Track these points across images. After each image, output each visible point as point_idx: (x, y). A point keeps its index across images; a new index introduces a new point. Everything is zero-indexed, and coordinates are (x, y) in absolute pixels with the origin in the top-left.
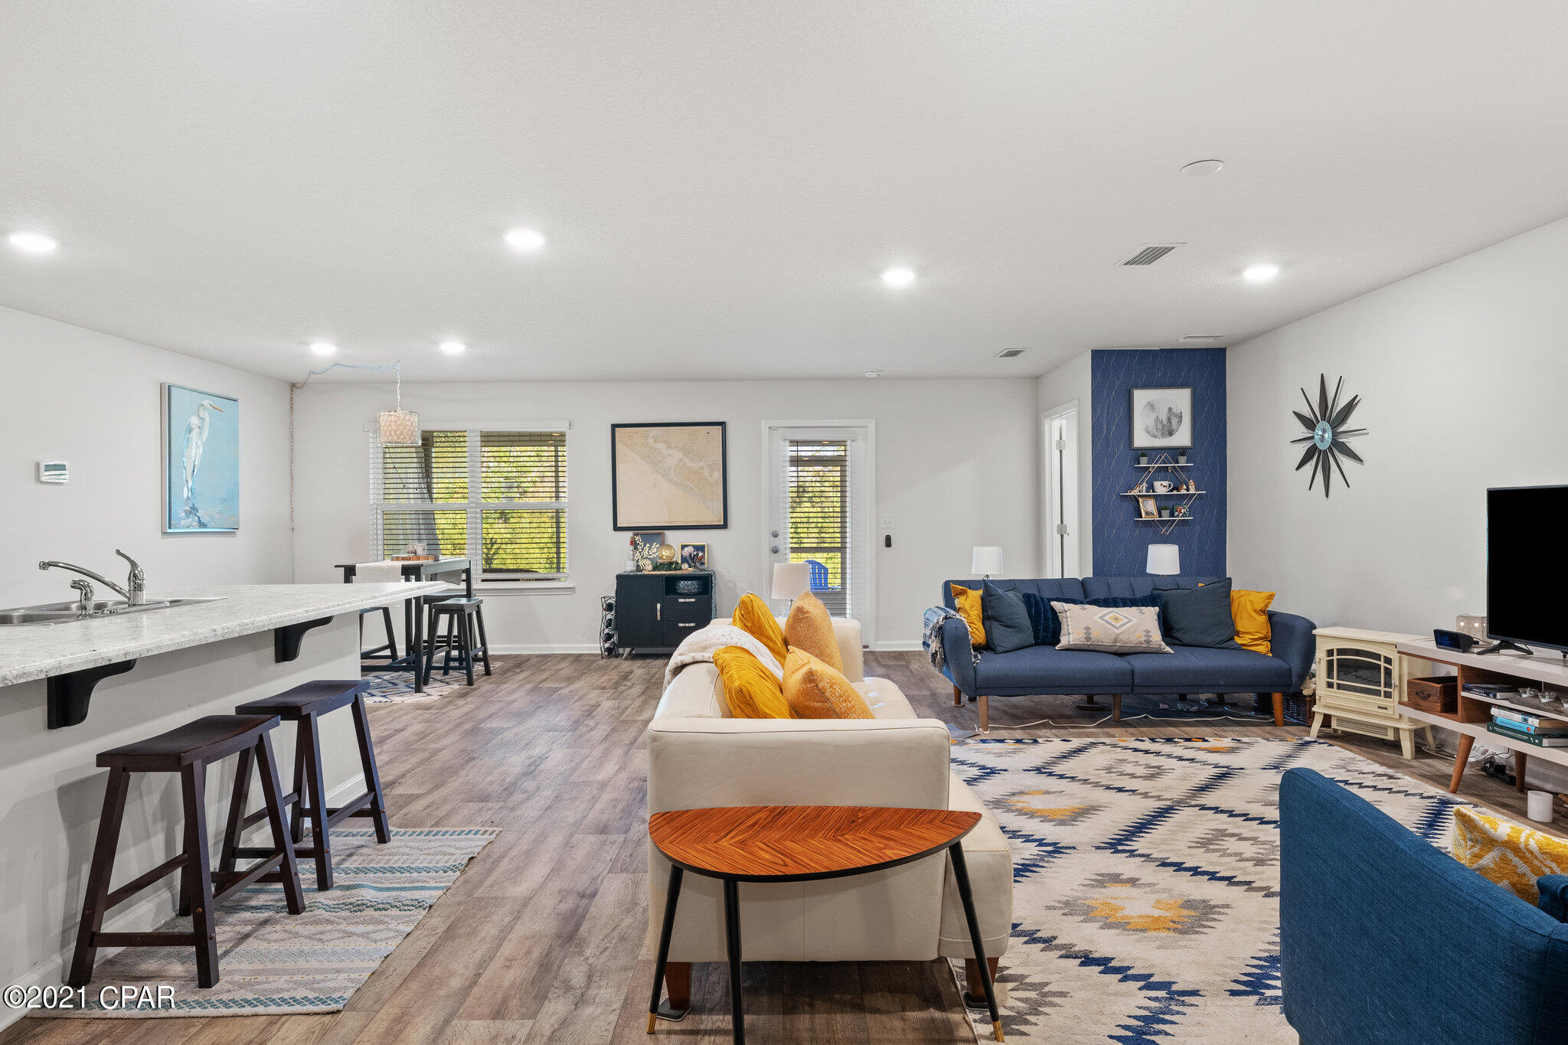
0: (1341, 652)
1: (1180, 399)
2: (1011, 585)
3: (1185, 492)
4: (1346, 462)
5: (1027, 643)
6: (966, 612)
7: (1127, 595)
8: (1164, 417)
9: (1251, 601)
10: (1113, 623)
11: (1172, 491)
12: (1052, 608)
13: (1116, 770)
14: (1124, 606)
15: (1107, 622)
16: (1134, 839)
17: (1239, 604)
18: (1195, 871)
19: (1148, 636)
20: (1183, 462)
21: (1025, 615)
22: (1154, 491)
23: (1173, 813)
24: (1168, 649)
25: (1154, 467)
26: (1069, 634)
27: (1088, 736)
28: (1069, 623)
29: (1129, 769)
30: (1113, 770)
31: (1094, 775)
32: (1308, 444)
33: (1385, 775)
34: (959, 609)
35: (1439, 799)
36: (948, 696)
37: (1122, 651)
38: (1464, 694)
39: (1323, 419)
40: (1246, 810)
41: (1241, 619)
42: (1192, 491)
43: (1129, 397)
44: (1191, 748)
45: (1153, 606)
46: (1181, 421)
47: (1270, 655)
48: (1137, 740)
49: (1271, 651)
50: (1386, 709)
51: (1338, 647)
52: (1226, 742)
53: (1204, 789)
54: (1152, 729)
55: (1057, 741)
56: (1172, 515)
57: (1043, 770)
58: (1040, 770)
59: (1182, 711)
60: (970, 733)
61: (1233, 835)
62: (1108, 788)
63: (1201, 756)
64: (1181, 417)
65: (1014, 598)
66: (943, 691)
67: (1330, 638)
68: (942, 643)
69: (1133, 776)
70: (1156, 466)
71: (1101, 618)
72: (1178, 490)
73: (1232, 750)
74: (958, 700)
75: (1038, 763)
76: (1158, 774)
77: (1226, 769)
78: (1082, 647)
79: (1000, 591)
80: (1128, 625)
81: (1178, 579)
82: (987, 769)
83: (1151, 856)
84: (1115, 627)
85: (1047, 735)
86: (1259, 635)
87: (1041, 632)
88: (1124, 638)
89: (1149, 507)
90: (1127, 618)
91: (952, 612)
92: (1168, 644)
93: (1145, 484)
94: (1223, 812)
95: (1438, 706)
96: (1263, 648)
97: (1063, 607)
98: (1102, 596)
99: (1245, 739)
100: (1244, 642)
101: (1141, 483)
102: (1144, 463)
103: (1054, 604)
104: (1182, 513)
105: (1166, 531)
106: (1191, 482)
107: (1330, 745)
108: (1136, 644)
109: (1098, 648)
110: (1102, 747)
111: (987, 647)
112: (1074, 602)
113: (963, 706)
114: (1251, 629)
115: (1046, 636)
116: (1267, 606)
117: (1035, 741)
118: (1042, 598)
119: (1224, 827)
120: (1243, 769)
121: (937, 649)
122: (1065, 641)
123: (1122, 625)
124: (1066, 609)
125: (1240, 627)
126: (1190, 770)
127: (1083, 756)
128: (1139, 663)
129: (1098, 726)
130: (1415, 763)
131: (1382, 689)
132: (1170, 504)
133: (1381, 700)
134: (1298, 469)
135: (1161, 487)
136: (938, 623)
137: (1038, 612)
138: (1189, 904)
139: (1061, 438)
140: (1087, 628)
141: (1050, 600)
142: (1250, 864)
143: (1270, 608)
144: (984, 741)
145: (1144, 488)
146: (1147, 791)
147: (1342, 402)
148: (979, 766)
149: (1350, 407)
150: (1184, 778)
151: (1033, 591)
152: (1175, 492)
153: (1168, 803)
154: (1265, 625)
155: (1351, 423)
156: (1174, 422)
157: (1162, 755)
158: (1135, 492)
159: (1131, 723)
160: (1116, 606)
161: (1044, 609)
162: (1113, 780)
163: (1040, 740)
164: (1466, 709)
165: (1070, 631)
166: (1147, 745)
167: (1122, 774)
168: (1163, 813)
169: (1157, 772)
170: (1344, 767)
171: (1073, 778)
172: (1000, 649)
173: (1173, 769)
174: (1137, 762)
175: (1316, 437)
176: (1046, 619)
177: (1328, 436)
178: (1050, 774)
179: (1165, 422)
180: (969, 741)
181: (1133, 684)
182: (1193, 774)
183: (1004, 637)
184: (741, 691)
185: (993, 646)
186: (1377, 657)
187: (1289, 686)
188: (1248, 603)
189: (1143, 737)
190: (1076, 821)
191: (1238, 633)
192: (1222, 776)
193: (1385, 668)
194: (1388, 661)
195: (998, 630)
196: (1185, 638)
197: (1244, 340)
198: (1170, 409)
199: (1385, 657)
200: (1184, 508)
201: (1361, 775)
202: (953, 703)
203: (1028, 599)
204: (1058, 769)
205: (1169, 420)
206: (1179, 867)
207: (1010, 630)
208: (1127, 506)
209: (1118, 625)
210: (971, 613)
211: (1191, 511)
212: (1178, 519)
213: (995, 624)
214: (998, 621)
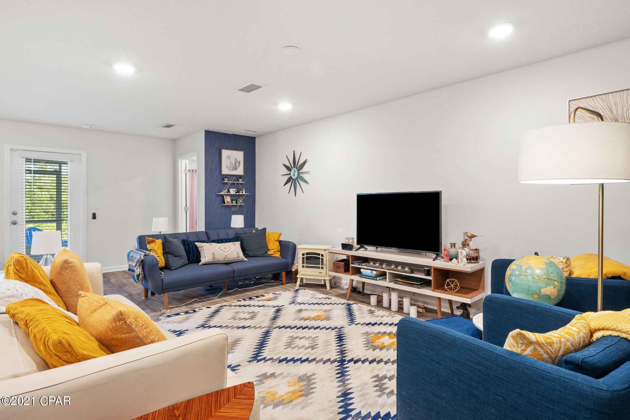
0: (307, 254)
1: (239, 155)
2: (175, 236)
3: (242, 194)
4: (302, 184)
5: (186, 263)
6: (155, 251)
7: (225, 237)
8: (233, 162)
9: (273, 237)
10: (224, 250)
11: (236, 193)
12: (196, 246)
13: (237, 318)
14: (226, 242)
15: (222, 250)
16: (262, 351)
17: (269, 238)
18: (294, 360)
19: (238, 255)
20: (241, 181)
21: (183, 250)
22: (230, 193)
23: (270, 333)
24: (246, 259)
25: (230, 183)
26: (205, 257)
27: (217, 303)
28: (205, 252)
29: (242, 316)
30: (236, 318)
31: (229, 323)
32: (288, 176)
33: (327, 298)
34: (150, 250)
35: (347, 304)
36: (139, 294)
37: (228, 262)
38: (352, 265)
39: (294, 167)
40: (295, 325)
41: (270, 244)
42: (244, 193)
43: (220, 152)
44: (261, 300)
45: (238, 241)
46: (240, 165)
47: (280, 257)
48: (238, 301)
49: (280, 256)
50: (322, 273)
51: (307, 252)
52: (271, 295)
53: (275, 318)
54: (241, 295)
55: (204, 308)
56: (236, 203)
57: (205, 326)
58: (204, 326)
59: (248, 284)
60: (159, 313)
61: (297, 338)
62: (238, 328)
63: (266, 303)
64: (240, 163)
65: (177, 243)
66: (135, 292)
67: (302, 249)
68: (143, 268)
69: (245, 319)
70: (231, 182)
71: (219, 248)
72: (239, 193)
73: (275, 298)
74: (146, 296)
75: (201, 322)
76: (255, 315)
77: (277, 307)
78: (211, 262)
79: (171, 239)
80: (230, 250)
81: (245, 229)
82: (177, 332)
83: (273, 359)
84: (225, 252)
85: (198, 306)
86: (276, 250)
87: (191, 257)
88: (229, 256)
89: (228, 199)
90: (230, 248)
91: (148, 252)
92: (245, 257)
93: (226, 190)
94: (287, 327)
95: (343, 270)
96: (278, 255)
97: (201, 244)
98: (216, 238)
99: (277, 293)
100: (272, 253)
101: (225, 189)
102: (226, 181)
103: (196, 243)
104: (240, 202)
105: (235, 209)
106: (244, 190)
107: (304, 289)
108: (234, 258)
109: (218, 262)
110: (226, 308)
111: (167, 267)
112: (204, 242)
113: (150, 298)
114: (273, 248)
115: (193, 259)
116: (279, 238)
117: (195, 311)
118: (190, 241)
119: (291, 335)
120: (283, 306)
121: (140, 272)
122: (203, 260)
123: (228, 251)
124: (203, 245)
125: (269, 248)
126: (265, 311)
127: (220, 314)
128: (236, 267)
129: (219, 297)
130: (331, 291)
131: (320, 266)
132: (235, 198)
133: (320, 270)
134: (284, 185)
135: (233, 191)
136: (140, 258)
137: (189, 248)
138: (301, 379)
139: (186, 168)
140: (213, 254)
141: (194, 242)
142: (310, 350)
143: (280, 239)
144: (169, 316)
145: (226, 191)
146: (255, 325)
147: (301, 162)
148: (173, 331)
149: (305, 163)
150: (265, 315)
151: (185, 238)
152: (237, 194)
153: (266, 329)
154: (278, 246)
155: (304, 170)
156: (237, 164)
157: (251, 306)
158: (222, 193)
159: (231, 293)
160: (222, 243)
161: (192, 246)
162: (238, 323)
163: (197, 310)
164: (352, 270)
165: (206, 256)
166: (243, 303)
167: (241, 319)
168: (267, 334)
169: (253, 316)
170: (314, 298)
171: (220, 326)
172: (173, 268)
173: (259, 312)
174: (243, 312)
175: (292, 174)
176: (193, 251)
177: (296, 174)
178: (210, 327)
179: (234, 164)
180: (161, 318)
181: (234, 276)
182: (267, 312)
183: (175, 262)
184: (60, 342)
185: (169, 267)
186: (319, 254)
187: (288, 269)
188: (272, 238)
189: (239, 299)
190: (233, 350)
191: (269, 250)
192: (278, 311)
193: (321, 258)
194: (322, 255)
195: (171, 258)
196: (250, 254)
197: (262, 135)
198: (236, 159)
199: (321, 254)
200: (241, 200)
201: (320, 300)
202: (143, 298)
203: (184, 242)
204: (212, 323)
205: (235, 163)
206: (286, 360)
207: (177, 258)
208: (219, 199)
209: (226, 251)
210: (158, 251)
211: (244, 202)
212: (239, 204)
213: (170, 256)
214: (172, 254)
